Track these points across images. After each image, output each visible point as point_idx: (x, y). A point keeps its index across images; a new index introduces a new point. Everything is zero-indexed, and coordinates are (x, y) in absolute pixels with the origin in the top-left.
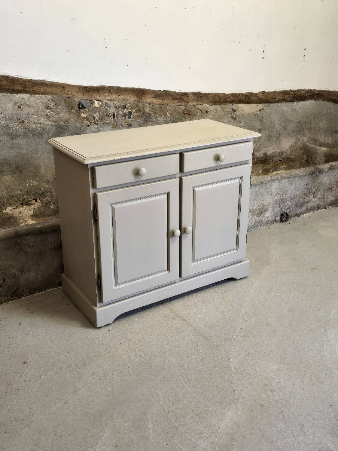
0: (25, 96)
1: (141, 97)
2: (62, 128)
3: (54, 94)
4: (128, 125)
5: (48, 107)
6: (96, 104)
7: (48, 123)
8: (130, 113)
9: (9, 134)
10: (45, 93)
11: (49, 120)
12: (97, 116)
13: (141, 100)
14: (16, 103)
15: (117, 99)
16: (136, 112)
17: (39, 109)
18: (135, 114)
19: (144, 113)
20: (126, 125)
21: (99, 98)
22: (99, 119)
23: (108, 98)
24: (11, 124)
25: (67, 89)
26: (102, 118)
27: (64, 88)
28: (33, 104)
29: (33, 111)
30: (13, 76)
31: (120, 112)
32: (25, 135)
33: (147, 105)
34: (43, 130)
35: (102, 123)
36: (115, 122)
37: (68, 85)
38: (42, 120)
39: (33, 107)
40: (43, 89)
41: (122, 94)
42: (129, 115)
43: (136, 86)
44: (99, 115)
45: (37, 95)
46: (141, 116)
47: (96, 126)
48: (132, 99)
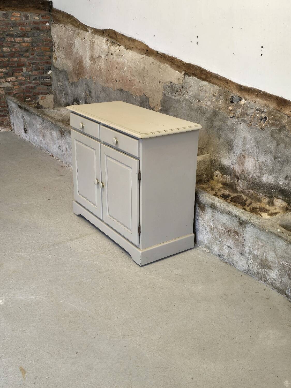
0: (206, 83)
1: (282, 107)
2: (216, 113)
3: (221, 86)
4: (261, 128)
5: (214, 96)
6: (243, 101)
7: (211, 107)
8: (266, 118)
9: (190, 106)
10: (216, 84)
11: (212, 105)
12: (239, 111)
13: (280, 110)
14: (200, 87)
15: (261, 103)
16: (272, 119)
17: (210, 95)
18: (271, 121)
19: (280, 123)
20: (259, 128)
21: (247, 97)
22: (240, 115)
23: (254, 99)
24: (194, 100)
25: (229, 84)
26: (243, 115)
27: (227, 83)
28: (207, 90)
29: (207, 95)
30: (204, 68)
31: (258, 115)
32: (197, 110)
33: (285, 117)
34: (206, 111)
35: (241, 119)
36: (251, 121)
37: (231, 81)
38: (208, 103)
39: (207, 92)
40: (215, 81)
41: (266, 100)
42: (265, 120)
43: (280, 96)
44: (240, 112)
45: (212, 85)
46: (277, 125)
47: (237, 120)
48: (272, 106)
